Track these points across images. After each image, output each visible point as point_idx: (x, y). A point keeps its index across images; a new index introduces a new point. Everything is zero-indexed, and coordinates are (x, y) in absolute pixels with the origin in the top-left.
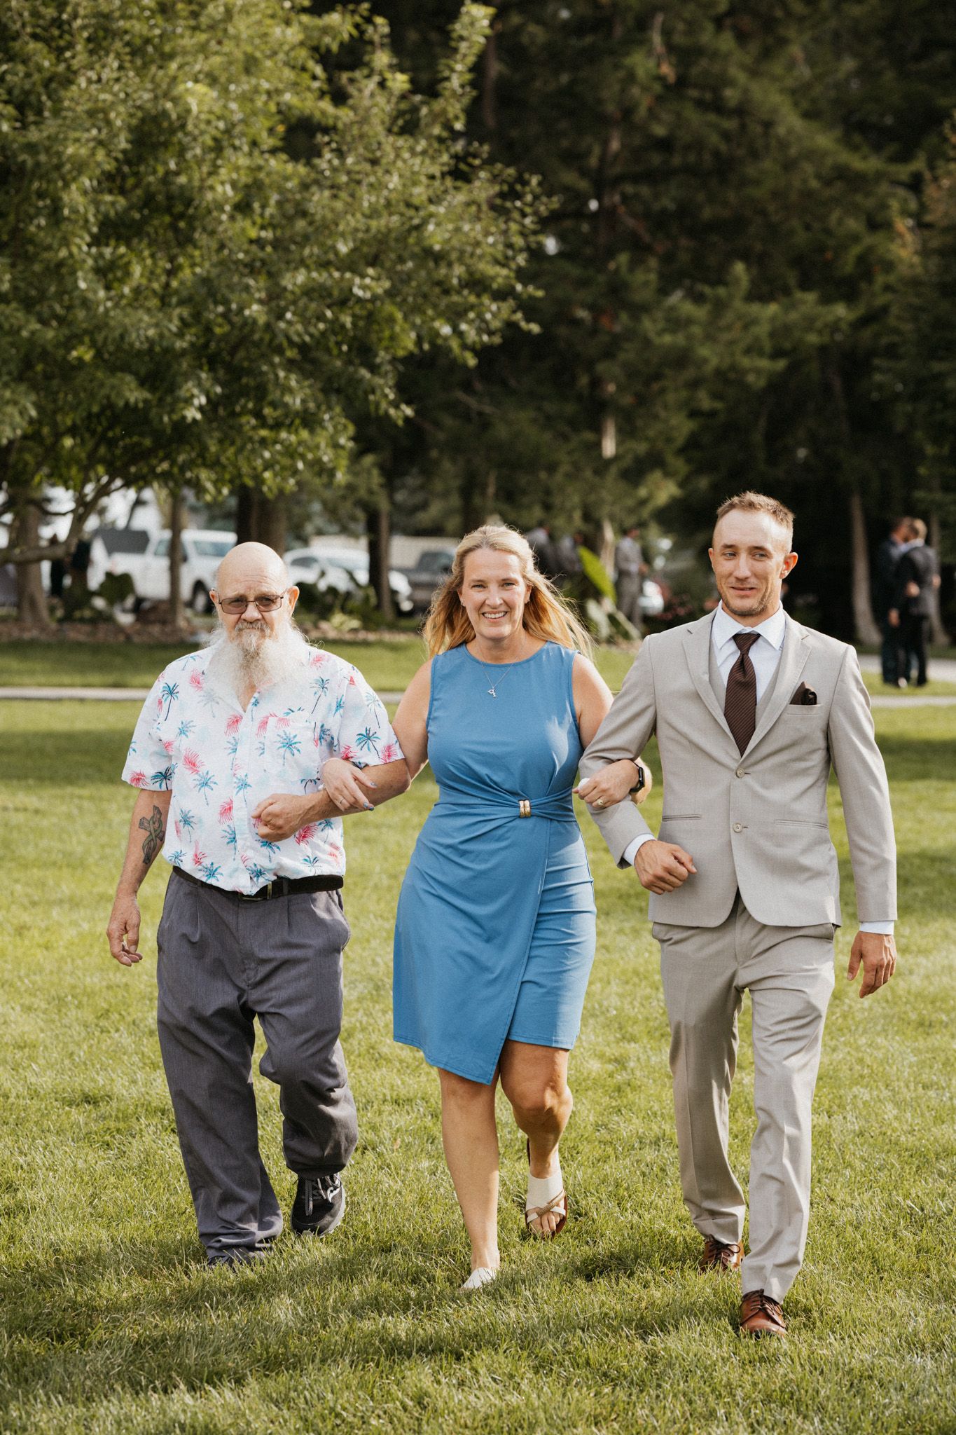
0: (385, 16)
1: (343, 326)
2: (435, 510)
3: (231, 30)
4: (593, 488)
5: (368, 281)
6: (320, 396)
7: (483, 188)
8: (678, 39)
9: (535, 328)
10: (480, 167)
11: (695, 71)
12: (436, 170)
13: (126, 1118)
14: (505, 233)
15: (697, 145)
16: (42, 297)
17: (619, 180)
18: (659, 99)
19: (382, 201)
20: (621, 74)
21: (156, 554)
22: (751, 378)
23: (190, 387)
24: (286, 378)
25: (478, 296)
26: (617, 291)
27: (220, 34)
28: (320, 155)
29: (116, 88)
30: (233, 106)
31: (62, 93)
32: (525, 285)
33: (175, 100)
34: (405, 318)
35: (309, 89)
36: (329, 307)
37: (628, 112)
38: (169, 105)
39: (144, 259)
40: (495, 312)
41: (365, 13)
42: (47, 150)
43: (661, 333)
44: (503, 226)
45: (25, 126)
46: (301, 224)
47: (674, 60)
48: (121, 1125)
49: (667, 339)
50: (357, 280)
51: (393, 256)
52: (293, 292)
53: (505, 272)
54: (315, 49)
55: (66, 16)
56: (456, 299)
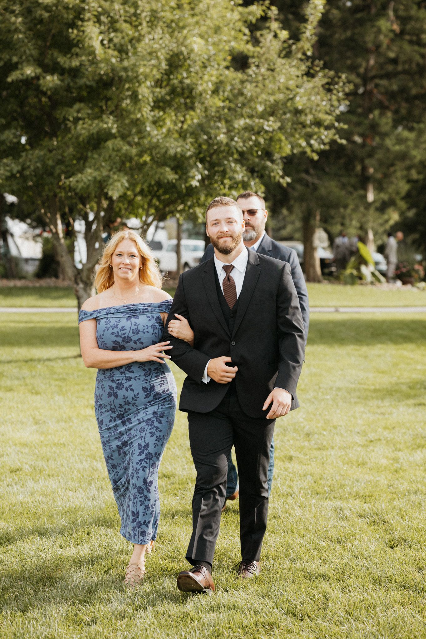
0: (276, 6)
1: (259, 143)
2: (289, 229)
3: (209, 15)
4: (364, 215)
5: (270, 123)
6: (249, 174)
7: (319, 80)
8: (401, 13)
9: (344, 142)
10: (319, 71)
11: (408, 27)
12: (299, 73)
13: (182, 484)
14: (330, 100)
15: (410, 61)
16: (129, 135)
17: (374, 77)
18: (392, 40)
19: (277, 88)
20: (375, 29)
21: (167, 251)
23: (194, 172)
24: (235, 167)
25: (319, 128)
26: (374, 127)
27: (204, 17)
28: (249, 68)
29: (161, 42)
30: (211, 48)
31: (137, 45)
32: (339, 123)
33: (186, 46)
34: (286, 139)
35: (242, 40)
36: (254, 134)
37: (378, 46)
38: (183, 49)
39: (171, 117)
40: (327, 135)
41: (267, 5)
42: (132, 70)
43: (394, 145)
44: (329, 97)
45: (122, 60)
46: (241, 99)
47: (399, 22)
48: (181, 487)
49: (397, 148)
50: (266, 123)
51: (281, 112)
52: (238, 129)
53: (330, 117)
54: (245, 22)
55: (138, 12)
56: (309, 130)
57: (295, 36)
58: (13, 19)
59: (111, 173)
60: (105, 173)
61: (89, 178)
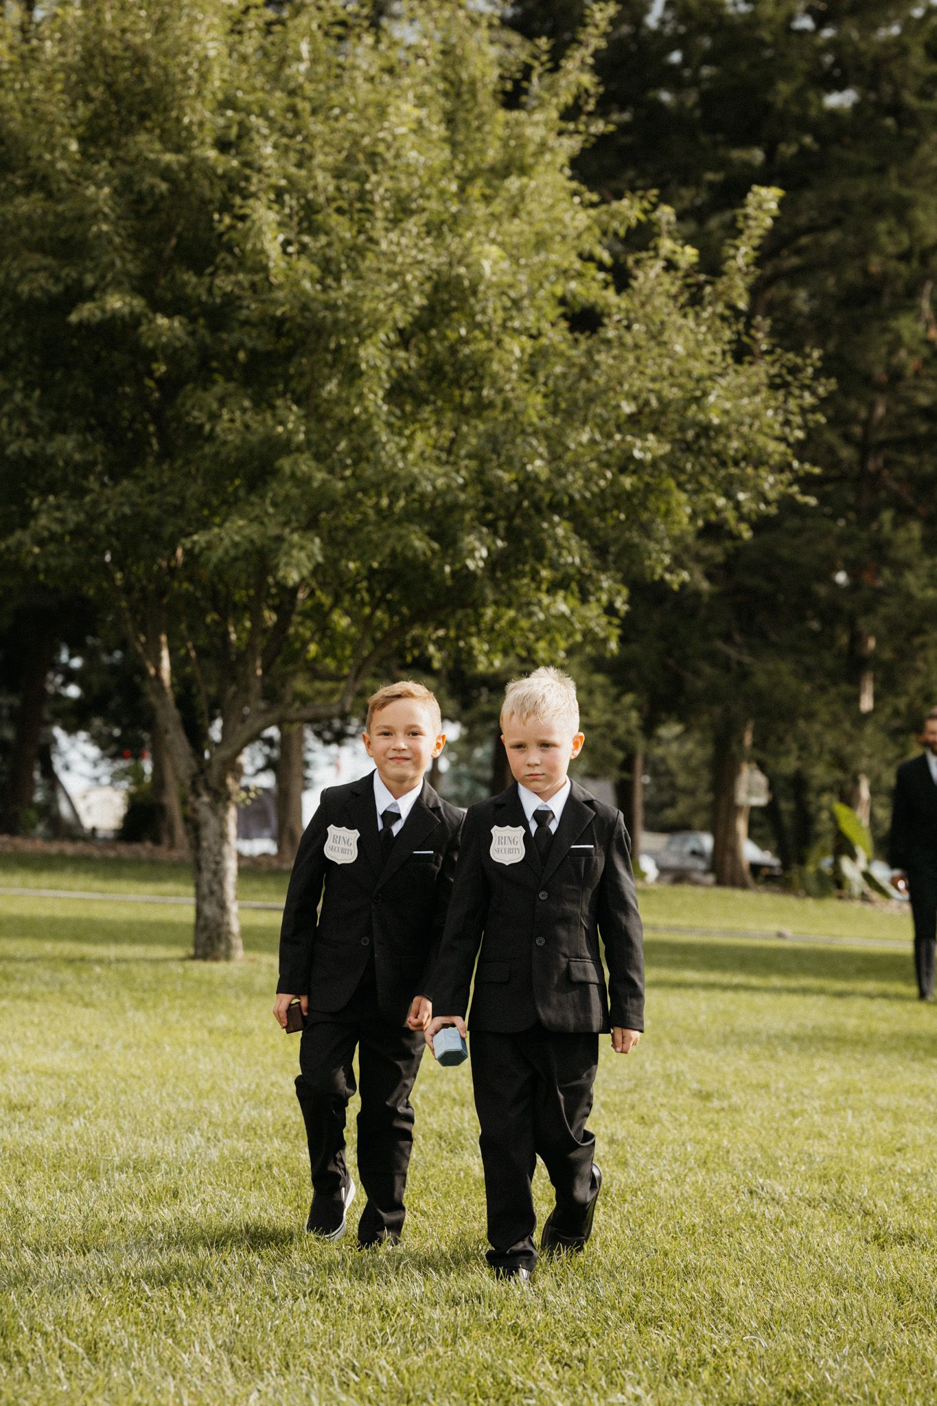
0: (671, 204)
1: (622, 489)
4: (851, 739)
5: (647, 444)
6: (596, 558)
9: (812, 501)
12: (718, 348)
14: (784, 408)
16: (333, 452)
17: (885, 444)
18: (926, 363)
19: (666, 371)
20: (888, 337)
23: (471, 540)
24: (565, 538)
25: (756, 468)
26: (880, 550)
29: (414, 252)
30: (522, 277)
31: (359, 261)
32: (801, 462)
33: (468, 266)
35: (594, 279)
36: (609, 468)
37: (896, 376)
38: (462, 271)
39: (428, 428)
41: (654, 200)
42: (346, 307)
43: (924, 588)
44: (782, 401)
45: (326, 289)
49: (931, 593)
50: (639, 443)
51: (673, 426)
52: (575, 451)
53: (781, 447)
54: (604, 233)
55: (368, 187)
56: (733, 470)
57: (712, 265)
58: (92, 190)
59: (287, 530)
60: (273, 531)
61: (237, 538)
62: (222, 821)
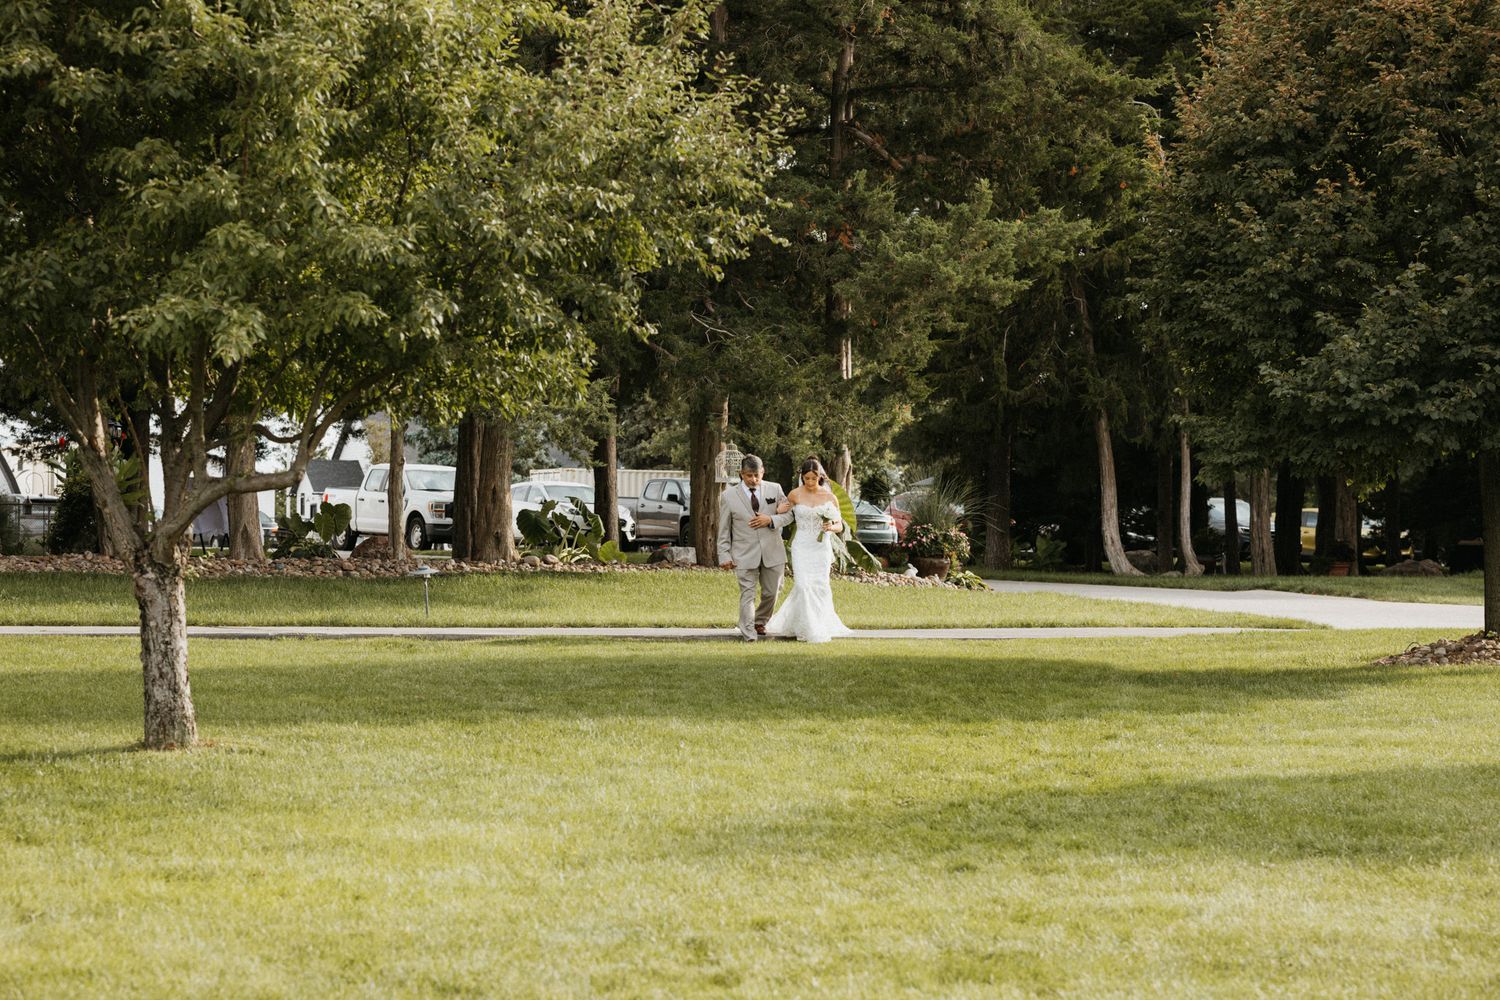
1: (586, 241)
2: (658, 439)
4: (833, 411)
5: (611, 194)
6: (562, 313)
7: (724, 102)
9: (786, 243)
10: (727, 75)
12: (680, 80)
14: (753, 144)
15: (937, 58)
17: (854, 94)
19: (626, 112)
22: (996, 297)
23: (426, 307)
24: (527, 295)
25: (725, 209)
26: (855, 208)
28: (561, 64)
30: (469, 15)
31: (291, 5)
32: (774, 197)
33: (410, 11)
34: (649, 231)
36: (572, 221)
37: (864, 25)
38: (403, 16)
39: (376, 174)
40: (745, 226)
42: (279, 63)
43: (901, 251)
44: (751, 138)
45: (254, 40)
46: (540, 138)
49: (909, 257)
50: (601, 194)
51: (637, 169)
52: (534, 207)
53: (753, 185)
56: (702, 211)
59: (225, 305)
60: (209, 304)
61: (170, 317)
62: (171, 597)
